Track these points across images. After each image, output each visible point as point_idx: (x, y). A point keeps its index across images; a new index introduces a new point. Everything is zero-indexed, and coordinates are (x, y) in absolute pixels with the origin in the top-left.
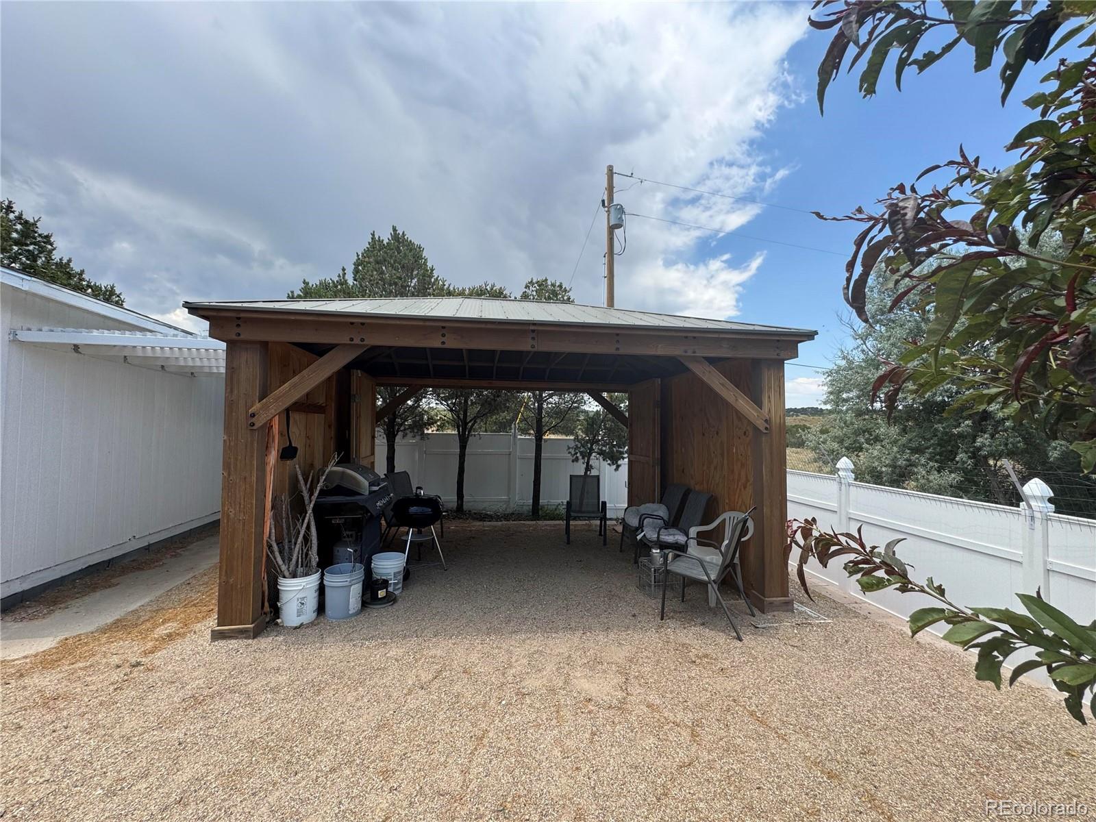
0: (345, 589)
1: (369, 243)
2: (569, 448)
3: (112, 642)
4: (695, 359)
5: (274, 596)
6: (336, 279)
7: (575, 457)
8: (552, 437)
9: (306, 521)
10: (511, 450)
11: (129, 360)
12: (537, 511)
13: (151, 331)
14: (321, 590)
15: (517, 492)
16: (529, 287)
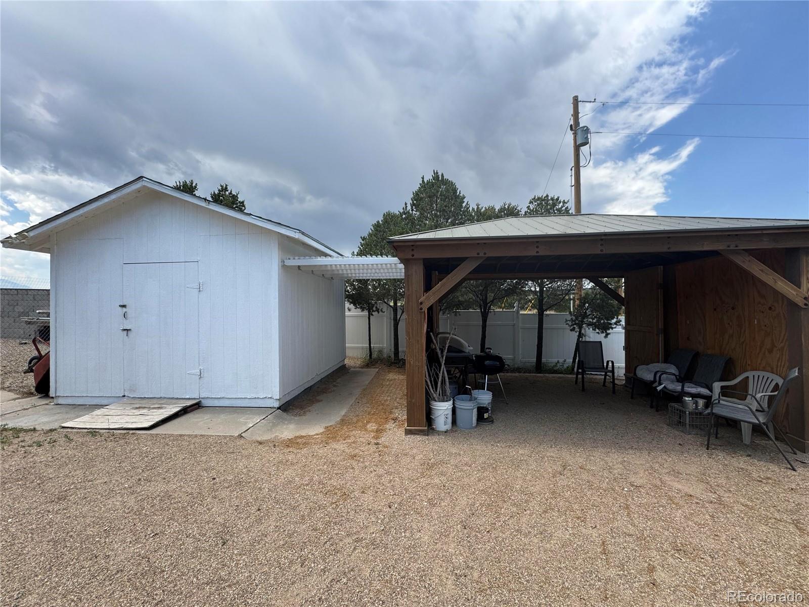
0: (471, 410)
1: (420, 184)
2: (567, 321)
3: (352, 431)
4: (736, 252)
5: (429, 412)
6: (402, 211)
7: (572, 327)
8: (552, 312)
9: (442, 370)
10: (515, 322)
11: (314, 272)
12: (539, 366)
13: (330, 256)
14: (454, 411)
15: (520, 353)
16: (532, 202)
